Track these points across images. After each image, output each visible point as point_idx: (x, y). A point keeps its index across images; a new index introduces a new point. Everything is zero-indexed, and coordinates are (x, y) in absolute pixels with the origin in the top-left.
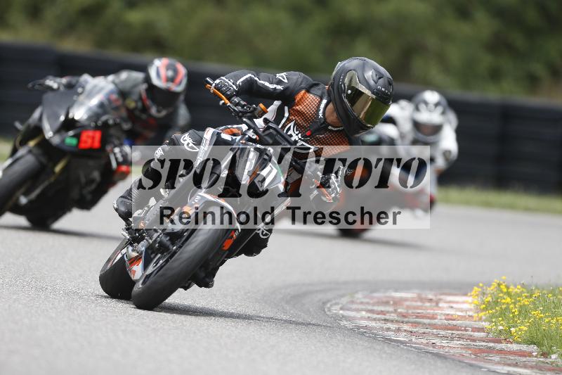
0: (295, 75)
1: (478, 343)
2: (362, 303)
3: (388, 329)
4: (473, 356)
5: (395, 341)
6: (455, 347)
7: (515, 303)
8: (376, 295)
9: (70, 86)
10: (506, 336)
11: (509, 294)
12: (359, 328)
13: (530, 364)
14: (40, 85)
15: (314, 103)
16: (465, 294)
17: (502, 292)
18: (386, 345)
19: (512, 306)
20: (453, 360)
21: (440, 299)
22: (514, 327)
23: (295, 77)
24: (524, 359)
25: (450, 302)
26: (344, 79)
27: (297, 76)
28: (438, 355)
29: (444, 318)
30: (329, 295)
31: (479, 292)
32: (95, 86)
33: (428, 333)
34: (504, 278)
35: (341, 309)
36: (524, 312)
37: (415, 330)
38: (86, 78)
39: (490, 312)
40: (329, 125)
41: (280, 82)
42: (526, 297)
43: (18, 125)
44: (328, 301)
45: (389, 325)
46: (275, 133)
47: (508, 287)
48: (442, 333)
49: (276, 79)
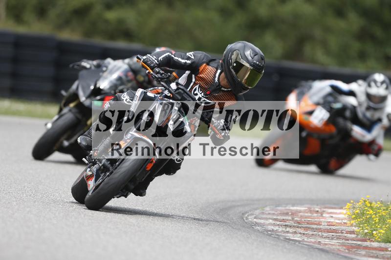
0: (199, 54)
1: (350, 242)
2: (269, 214)
3: (288, 232)
4: (347, 251)
5: (293, 240)
6: (334, 244)
7: (376, 214)
8: (280, 208)
9: (99, 66)
10: (369, 237)
11: (371, 208)
12: (268, 231)
13: (386, 256)
14: (78, 65)
15: (212, 73)
16: (341, 208)
17: (367, 206)
18: (286, 243)
19: (373, 216)
20: (333, 253)
21: (324, 211)
22: (375, 230)
23: (199, 55)
24: (382, 253)
25: (331, 213)
26: (231, 56)
27: (201, 54)
28: (322, 250)
29: (326, 224)
30: (247, 209)
31: (351, 206)
32: (115, 66)
33: (316, 235)
34: (368, 196)
35: (255, 218)
36: (382, 220)
37: (306, 232)
38: (109, 60)
39: (359, 220)
40: (222, 87)
41: (189, 58)
42: (384, 210)
43: (64, 93)
44: (246, 213)
45: (288, 229)
46: (182, 92)
47: (371, 203)
48: (325, 234)
49: (186, 56)
